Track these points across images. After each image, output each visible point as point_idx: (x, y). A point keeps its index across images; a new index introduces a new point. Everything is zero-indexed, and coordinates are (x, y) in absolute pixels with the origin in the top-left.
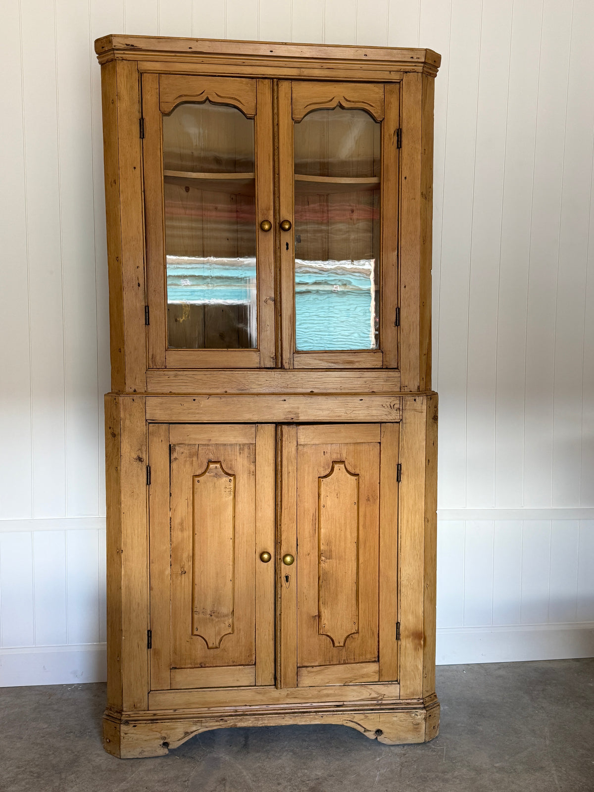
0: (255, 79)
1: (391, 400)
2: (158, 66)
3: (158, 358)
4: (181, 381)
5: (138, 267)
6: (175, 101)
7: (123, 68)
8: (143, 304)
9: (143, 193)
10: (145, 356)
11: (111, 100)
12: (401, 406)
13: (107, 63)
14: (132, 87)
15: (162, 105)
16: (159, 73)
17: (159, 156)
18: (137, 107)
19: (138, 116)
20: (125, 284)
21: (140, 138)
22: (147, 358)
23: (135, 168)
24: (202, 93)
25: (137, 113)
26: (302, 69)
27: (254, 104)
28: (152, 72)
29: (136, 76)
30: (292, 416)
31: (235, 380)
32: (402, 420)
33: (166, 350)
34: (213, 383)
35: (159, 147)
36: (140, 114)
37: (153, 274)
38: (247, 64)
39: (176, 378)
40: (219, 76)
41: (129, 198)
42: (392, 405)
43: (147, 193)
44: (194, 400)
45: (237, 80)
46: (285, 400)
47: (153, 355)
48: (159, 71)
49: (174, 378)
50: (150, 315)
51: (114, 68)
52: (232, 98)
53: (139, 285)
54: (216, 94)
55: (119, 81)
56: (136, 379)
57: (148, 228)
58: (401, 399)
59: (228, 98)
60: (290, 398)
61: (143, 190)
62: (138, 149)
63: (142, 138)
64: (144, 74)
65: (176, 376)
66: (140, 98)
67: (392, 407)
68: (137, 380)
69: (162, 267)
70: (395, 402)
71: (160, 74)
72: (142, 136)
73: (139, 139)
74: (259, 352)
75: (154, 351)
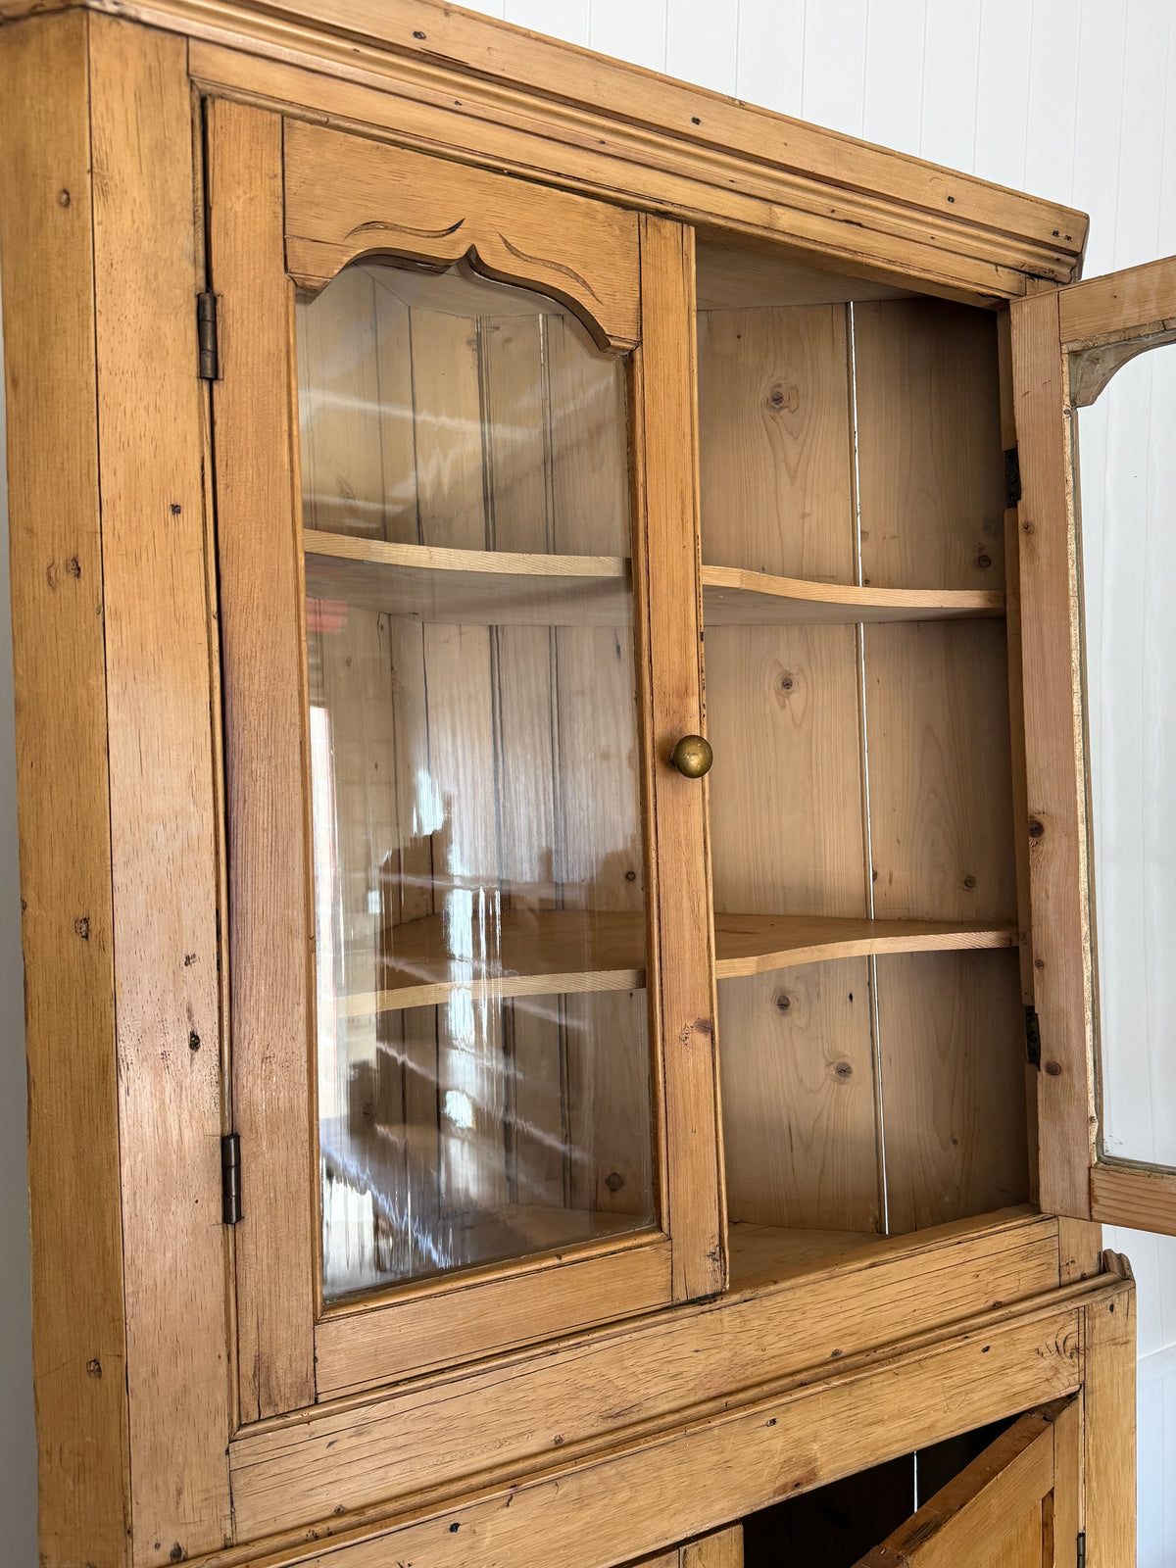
0: (635, 213)
1: (1057, 1327)
2: (283, 84)
3: (281, 1364)
4: (384, 1444)
5: (188, 961)
6: (349, 241)
7: (121, 54)
8: (214, 1127)
9: (215, 624)
10: (223, 1370)
11: (56, 187)
12: (1082, 1338)
13: (34, 21)
14: (161, 150)
15: (297, 248)
16: (284, 115)
17: (287, 466)
18: (186, 239)
19: (194, 279)
20: (128, 1050)
21: (201, 376)
22: (235, 1376)
23: (176, 509)
24: (453, 229)
25: (187, 266)
26: (778, 210)
27: (631, 304)
28: (255, 103)
29: (181, 103)
30: (798, 1473)
31: (590, 1382)
32: (1083, 1385)
33: (316, 1322)
34: (508, 1420)
35: (285, 427)
36: (201, 273)
37: (256, 989)
38: (611, 150)
39: (365, 1439)
40: (511, 174)
41: (151, 647)
42: (1060, 1344)
43: (234, 623)
44: (454, 1528)
45: (575, 203)
46: (774, 1422)
47: (258, 1358)
48: (282, 101)
49: (355, 1441)
50: (244, 1175)
51: (77, 46)
52: (558, 267)
53: (195, 1043)
54: (505, 242)
55: (99, 106)
56: (179, 1493)
57: (239, 779)
58: (1081, 1315)
59: (545, 262)
60: (788, 1410)
61: (214, 608)
62: (188, 426)
63: (211, 382)
64: (218, 102)
65: (359, 1429)
66: (200, 203)
67: (1061, 1349)
68: (186, 1499)
69: (300, 946)
70: (1066, 1331)
71: (287, 118)
72: (210, 373)
73: (194, 383)
74: (668, 1245)
75: (265, 1335)
